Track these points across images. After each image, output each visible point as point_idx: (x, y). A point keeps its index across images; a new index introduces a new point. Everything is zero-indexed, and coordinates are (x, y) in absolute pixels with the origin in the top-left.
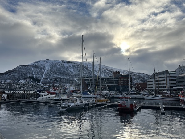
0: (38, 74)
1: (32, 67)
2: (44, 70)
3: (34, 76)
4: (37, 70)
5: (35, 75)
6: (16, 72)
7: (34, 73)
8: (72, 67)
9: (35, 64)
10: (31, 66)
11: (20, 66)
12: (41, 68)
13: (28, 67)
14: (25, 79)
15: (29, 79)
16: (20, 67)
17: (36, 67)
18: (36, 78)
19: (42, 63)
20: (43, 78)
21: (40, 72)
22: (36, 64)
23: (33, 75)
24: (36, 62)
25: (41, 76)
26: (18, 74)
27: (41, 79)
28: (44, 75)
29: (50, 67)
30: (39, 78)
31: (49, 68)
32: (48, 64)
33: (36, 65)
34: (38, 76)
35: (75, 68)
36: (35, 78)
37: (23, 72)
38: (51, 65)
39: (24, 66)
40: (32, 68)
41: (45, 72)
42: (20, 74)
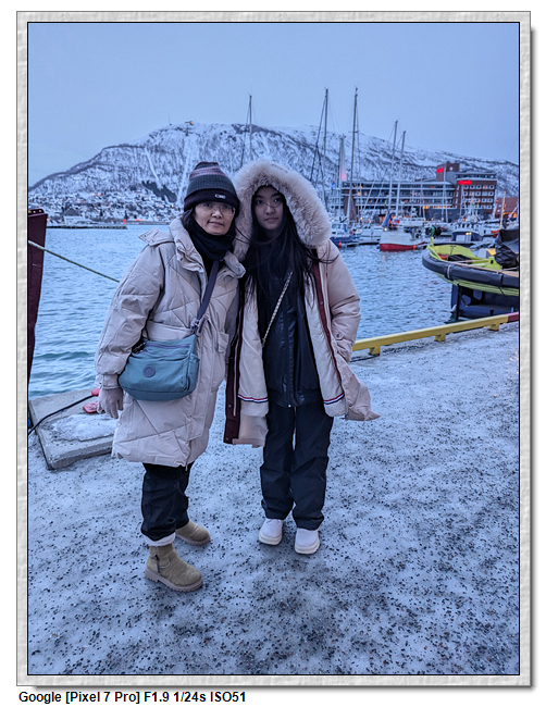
0: (167, 173)
1: (146, 150)
2: (184, 158)
3: (157, 179)
4: (163, 159)
5: (158, 175)
6: (102, 169)
7: (155, 168)
8: (266, 146)
9: (152, 140)
10: (142, 147)
11: (110, 147)
12: (173, 153)
13: (133, 151)
14: (133, 189)
15: (144, 191)
16: (111, 150)
17: (157, 151)
18: (164, 186)
19: (173, 137)
20: (183, 185)
21: (172, 165)
22: (158, 140)
23: (152, 176)
24: (155, 134)
25: (175, 178)
26: (109, 175)
27: (178, 190)
28: (184, 176)
29: (201, 150)
30: (171, 188)
31: (198, 152)
32: (193, 138)
33: (157, 143)
34: (169, 179)
35: (278, 149)
36: (160, 187)
37: (122, 169)
38: (201, 143)
39: (120, 146)
40: (147, 153)
41: (186, 167)
42: (116, 173)
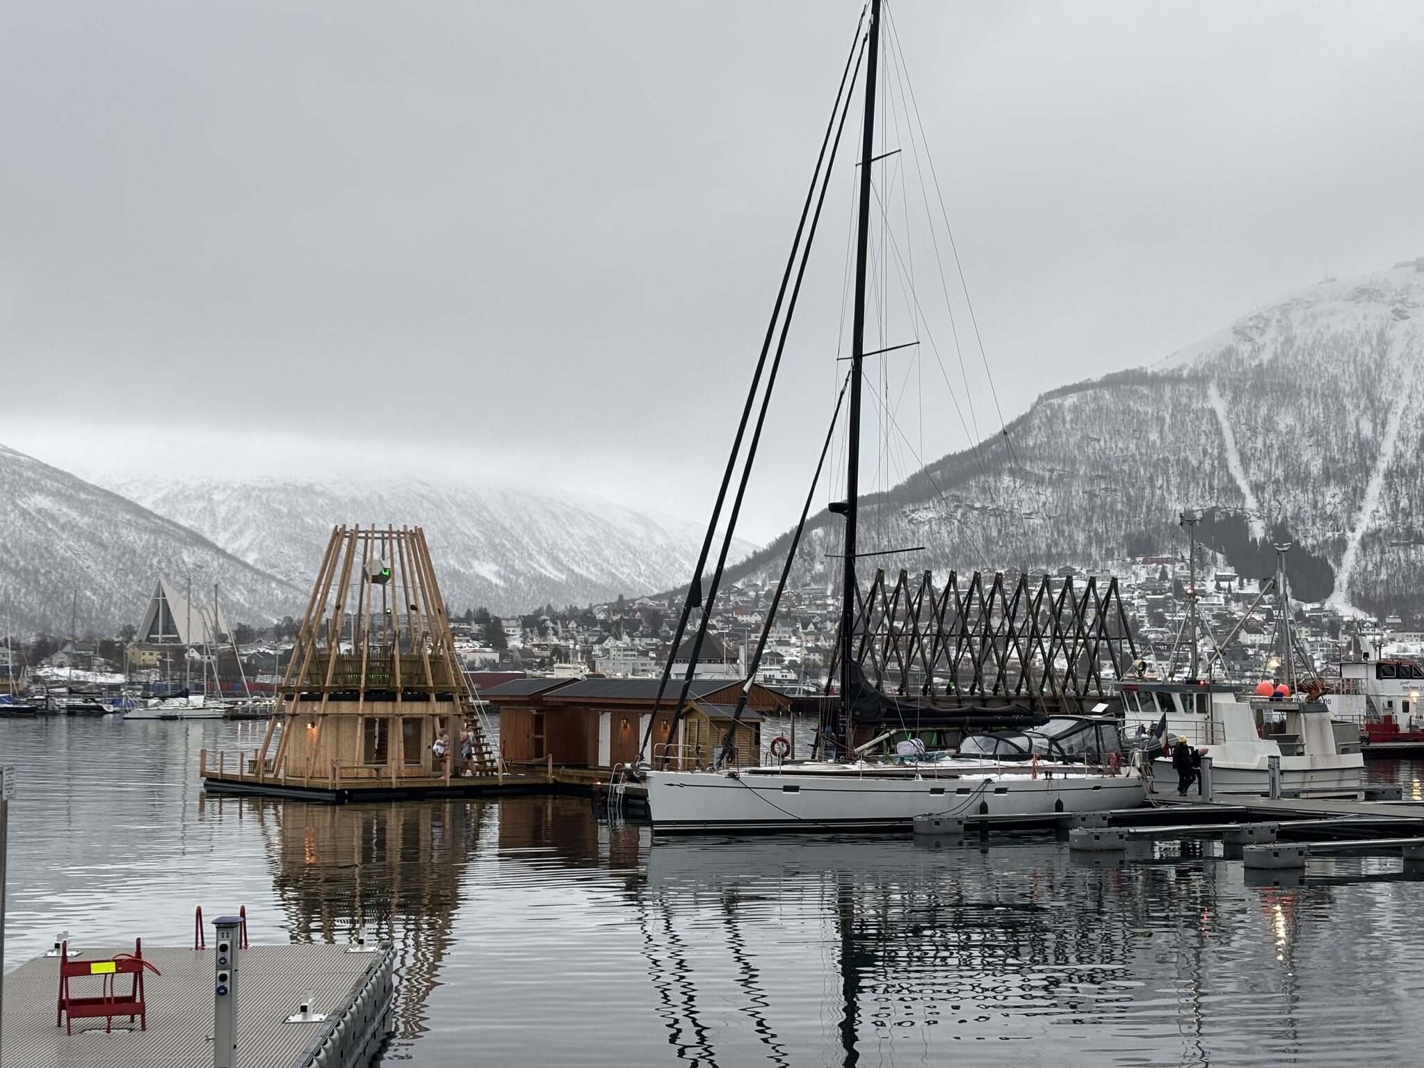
0: (1299, 478)
1: (1213, 391)
2: (1380, 412)
3: (1251, 503)
4: (1286, 420)
5: (1257, 488)
6: (1026, 477)
7: (1245, 461)
9: (1245, 349)
10: (1199, 380)
11: (1065, 391)
13: (1158, 399)
15: (1187, 555)
16: (1072, 399)
17: (1259, 391)
18: (1279, 531)
19: (1337, 326)
20: (1365, 523)
21: (1321, 441)
22: (1269, 346)
23: (1232, 490)
24: (1260, 323)
25: (1332, 497)
26: (1047, 495)
27: (1341, 545)
28: (1376, 484)
30: (1311, 537)
33: (1266, 357)
34: (1304, 499)
36: (1258, 530)
37: (1104, 470)
39: (1111, 382)
40: (1218, 403)
41: (1388, 447)
42: (1077, 489)
